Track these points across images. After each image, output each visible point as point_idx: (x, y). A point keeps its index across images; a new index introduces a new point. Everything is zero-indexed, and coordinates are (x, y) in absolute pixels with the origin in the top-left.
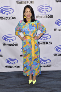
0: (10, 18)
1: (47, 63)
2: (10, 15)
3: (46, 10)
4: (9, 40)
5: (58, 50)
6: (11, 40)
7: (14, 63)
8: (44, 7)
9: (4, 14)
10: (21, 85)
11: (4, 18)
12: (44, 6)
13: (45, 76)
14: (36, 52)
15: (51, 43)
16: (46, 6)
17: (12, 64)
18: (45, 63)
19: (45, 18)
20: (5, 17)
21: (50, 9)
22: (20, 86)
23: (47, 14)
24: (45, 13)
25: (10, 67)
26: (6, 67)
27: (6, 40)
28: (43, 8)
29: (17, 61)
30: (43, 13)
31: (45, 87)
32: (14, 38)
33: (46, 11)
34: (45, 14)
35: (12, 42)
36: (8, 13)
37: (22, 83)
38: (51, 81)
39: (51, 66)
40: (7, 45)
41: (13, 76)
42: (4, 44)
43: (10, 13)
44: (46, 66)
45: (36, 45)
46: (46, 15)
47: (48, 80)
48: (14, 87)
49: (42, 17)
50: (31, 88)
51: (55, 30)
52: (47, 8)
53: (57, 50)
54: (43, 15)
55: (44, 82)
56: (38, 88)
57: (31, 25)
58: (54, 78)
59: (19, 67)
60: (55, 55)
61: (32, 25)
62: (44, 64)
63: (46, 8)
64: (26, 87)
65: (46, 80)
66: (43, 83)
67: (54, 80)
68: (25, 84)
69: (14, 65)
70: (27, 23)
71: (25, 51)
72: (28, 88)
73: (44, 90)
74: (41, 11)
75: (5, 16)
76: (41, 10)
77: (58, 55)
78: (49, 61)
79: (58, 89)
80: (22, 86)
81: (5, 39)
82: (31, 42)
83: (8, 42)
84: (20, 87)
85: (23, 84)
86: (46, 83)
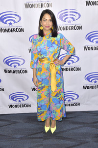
0: (15, 30)
1: (73, 99)
2: (14, 26)
3: (71, 18)
4: (14, 65)
5: (90, 80)
6: (16, 65)
7: (22, 100)
8: (69, 13)
9: (6, 23)
10: (33, 134)
11: (6, 30)
12: (69, 11)
13: (70, 119)
15: (80, 69)
16: (70, 12)
17: (20, 101)
18: (70, 99)
19: (70, 30)
20: (8, 28)
21: (77, 16)
22: (32, 136)
23: (73, 23)
24: (70, 22)
25: (16, 106)
26: (10, 106)
27: (10, 64)
28: (67, 15)
29: (26, 97)
30: (67, 23)
31: (70, 137)
32: (22, 62)
33: (72, 20)
34: (69, 23)
35: (18, 68)
36: (12, 22)
37: (35, 132)
38: (79, 127)
39: (79, 104)
40: (11, 72)
41: (21, 121)
42: (6, 71)
43: (15, 22)
44: (72, 105)
46: (71, 26)
47: (75, 126)
48: (21, 138)
49: (65, 29)
50: (48, 139)
51: (86, 48)
52: (73, 15)
53: (88, 79)
54: (66, 26)
55: (69, 130)
56: (59, 139)
57: (51, 41)
58: (84, 123)
59: (30, 106)
60: (85, 88)
62: (69, 101)
63: (71, 15)
64: (40, 138)
65: (72, 126)
66: (66, 131)
67: (83, 126)
68: (39, 133)
69: (23, 102)
70: (44, 38)
72: (44, 139)
73: (68, 142)
74: (64, 19)
75: (7, 26)
76: (63, 17)
77: (90, 87)
78: (76, 97)
79: (90, 140)
80: (34, 136)
81: (7, 63)
83: (12, 68)
84: (30, 138)
85: (35, 134)
86: (71, 132)
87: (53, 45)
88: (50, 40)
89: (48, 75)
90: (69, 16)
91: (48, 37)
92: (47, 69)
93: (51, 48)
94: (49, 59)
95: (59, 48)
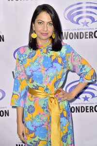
8: (84, 10)
14: (62, 135)
16: (87, 7)
19: (86, 38)
23: (93, 27)
24: (86, 24)
28: (80, 13)
30: (81, 26)
33: (90, 21)
34: (85, 27)
45: (62, 115)
46: (89, 31)
49: (78, 36)
52: (91, 12)
54: (79, 32)
61: (53, 58)
70: (38, 52)
71: (30, 132)
74: (75, 19)
82: (47, 107)
87: (55, 64)
88: (49, 55)
89: (45, 118)
90: (84, 15)
91: (45, 51)
92: (43, 108)
93: (51, 70)
94: (47, 89)
95: (65, 70)
